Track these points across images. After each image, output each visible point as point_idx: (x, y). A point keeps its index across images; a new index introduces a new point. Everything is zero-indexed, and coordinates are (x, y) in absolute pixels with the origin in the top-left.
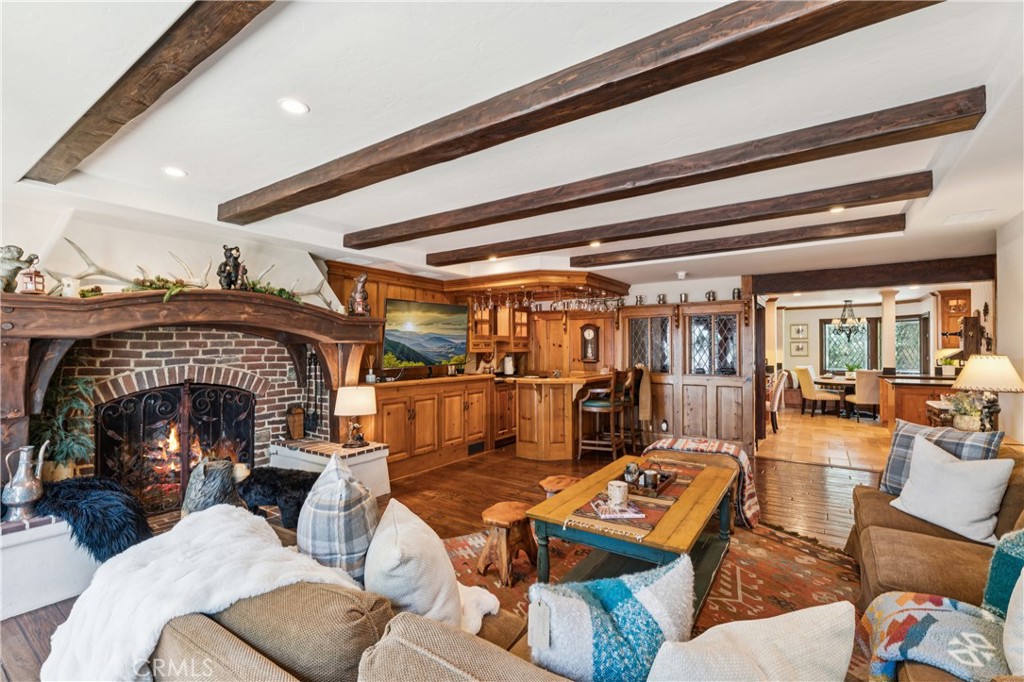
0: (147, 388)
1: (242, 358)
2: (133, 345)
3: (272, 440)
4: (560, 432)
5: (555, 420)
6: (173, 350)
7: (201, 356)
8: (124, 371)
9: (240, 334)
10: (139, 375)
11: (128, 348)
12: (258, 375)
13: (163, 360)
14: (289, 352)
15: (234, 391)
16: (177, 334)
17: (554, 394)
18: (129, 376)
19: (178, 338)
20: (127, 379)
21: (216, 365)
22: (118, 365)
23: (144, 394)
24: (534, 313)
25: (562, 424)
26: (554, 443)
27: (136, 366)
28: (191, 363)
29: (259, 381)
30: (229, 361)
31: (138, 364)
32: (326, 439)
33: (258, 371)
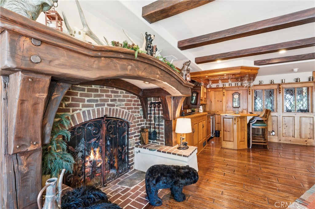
0: (88, 120)
1: (125, 104)
2: (81, 95)
3: (135, 145)
4: (243, 137)
5: (241, 132)
6: (99, 99)
7: (110, 103)
8: (76, 110)
9: (124, 92)
10: (84, 112)
11: (79, 97)
12: (130, 113)
13: (95, 104)
14: (141, 102)
15: (122, 121)
16: (100, 90)
17: (241, 121)
18: (79, 113)
19: (100, 92)
20: (78, 114)
21: (115, 108)
22: (74, 107)
23: (87, 123)
24: (208, 88)
25: (244, 133)
26: (241, 141)
27: (82, 107)
28: (106, 106)
29: (131, 115)
30: (120, 105)
31: (84, 106)
32: (163, 144)
33: (130, 110)
